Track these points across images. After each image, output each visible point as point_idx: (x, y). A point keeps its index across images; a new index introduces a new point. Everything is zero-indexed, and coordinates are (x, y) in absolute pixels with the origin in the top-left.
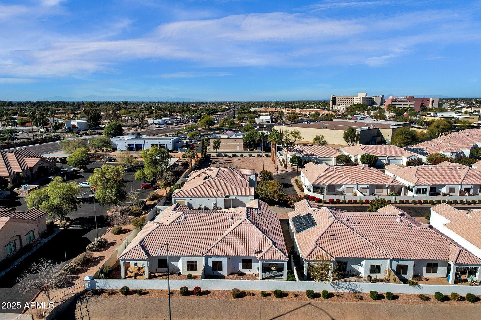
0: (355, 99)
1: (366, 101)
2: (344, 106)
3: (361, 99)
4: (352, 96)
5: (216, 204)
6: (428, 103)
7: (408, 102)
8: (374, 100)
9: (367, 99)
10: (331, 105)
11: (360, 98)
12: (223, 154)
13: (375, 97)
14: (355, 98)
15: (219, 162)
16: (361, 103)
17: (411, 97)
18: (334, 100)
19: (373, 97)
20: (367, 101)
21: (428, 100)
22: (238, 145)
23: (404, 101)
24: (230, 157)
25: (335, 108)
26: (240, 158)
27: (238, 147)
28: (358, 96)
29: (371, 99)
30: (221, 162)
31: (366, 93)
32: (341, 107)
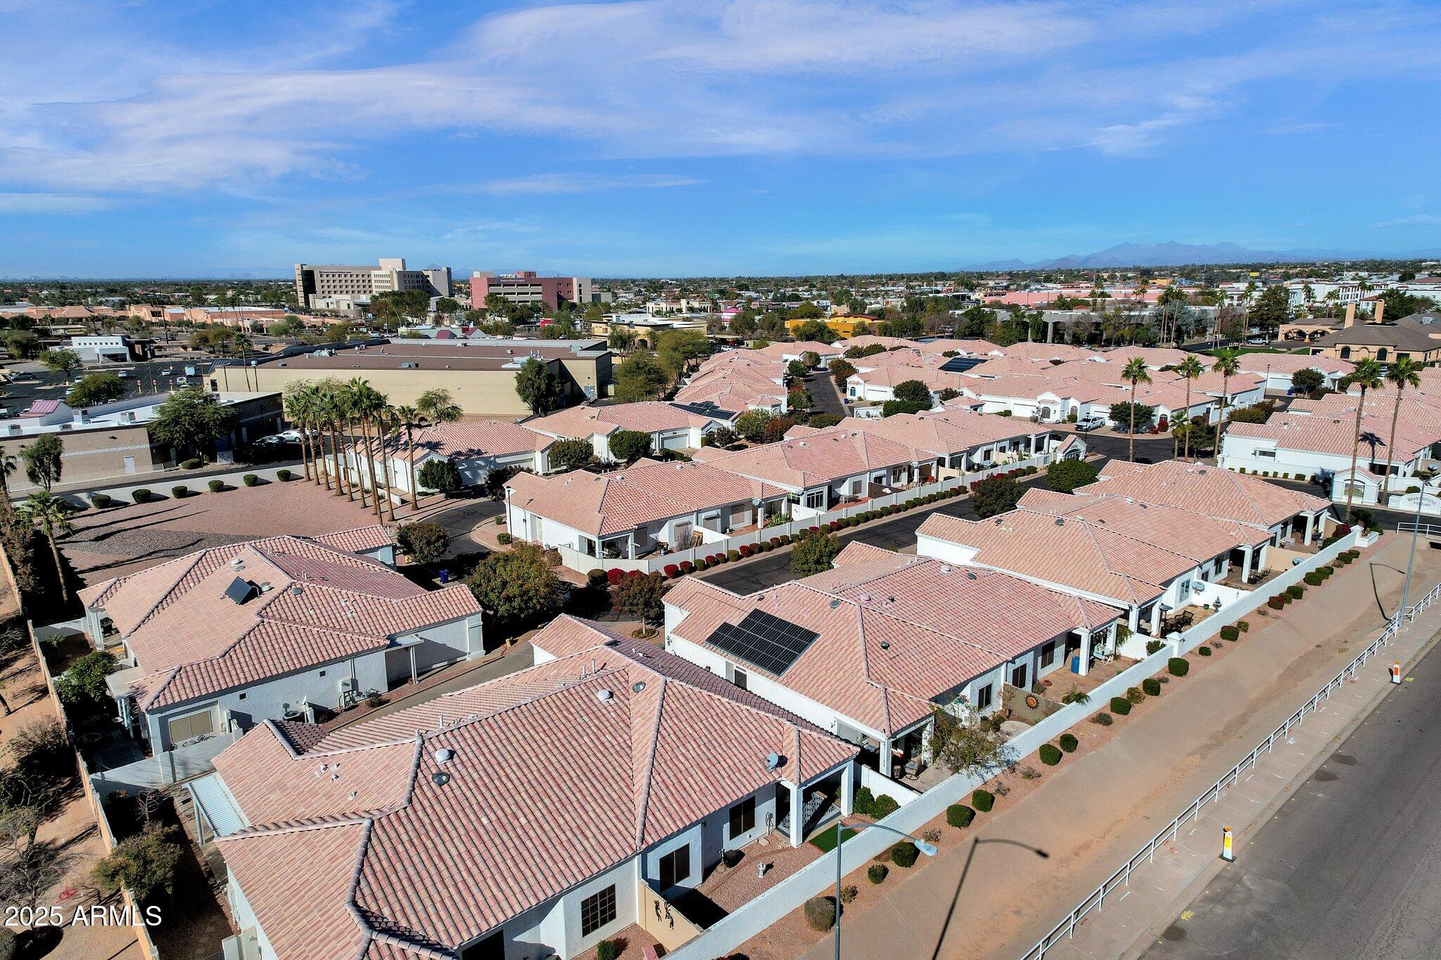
0: (373, 279)
1: (408, 285)
2: (348, 297)
3: (395, 276)
4: (362, 268)
5: (355, 683)
6: (571, 292)
7: (528, 289)
8: (428, 281)
9: (410, 279)
10: (301, 295)
11: (390, 275)
12: (84, 496)
13: (429, 273)
14: (373, 273)
15: (92, 534)
16: (396, 289)
17: (530, 274)
18: (309, 279)
19: (426, 273)
20: (411, 285)
21: (569, 282)
22: (130, 454)
23: (518, 285)
24: (126, 504)
25: (318, 303)
26: (174, 501)
27: (129, 462)
28: (380, 268)
29: (420, 279)
30: (102, 531)
31: (403, 261)
32: (338, 302)
